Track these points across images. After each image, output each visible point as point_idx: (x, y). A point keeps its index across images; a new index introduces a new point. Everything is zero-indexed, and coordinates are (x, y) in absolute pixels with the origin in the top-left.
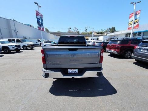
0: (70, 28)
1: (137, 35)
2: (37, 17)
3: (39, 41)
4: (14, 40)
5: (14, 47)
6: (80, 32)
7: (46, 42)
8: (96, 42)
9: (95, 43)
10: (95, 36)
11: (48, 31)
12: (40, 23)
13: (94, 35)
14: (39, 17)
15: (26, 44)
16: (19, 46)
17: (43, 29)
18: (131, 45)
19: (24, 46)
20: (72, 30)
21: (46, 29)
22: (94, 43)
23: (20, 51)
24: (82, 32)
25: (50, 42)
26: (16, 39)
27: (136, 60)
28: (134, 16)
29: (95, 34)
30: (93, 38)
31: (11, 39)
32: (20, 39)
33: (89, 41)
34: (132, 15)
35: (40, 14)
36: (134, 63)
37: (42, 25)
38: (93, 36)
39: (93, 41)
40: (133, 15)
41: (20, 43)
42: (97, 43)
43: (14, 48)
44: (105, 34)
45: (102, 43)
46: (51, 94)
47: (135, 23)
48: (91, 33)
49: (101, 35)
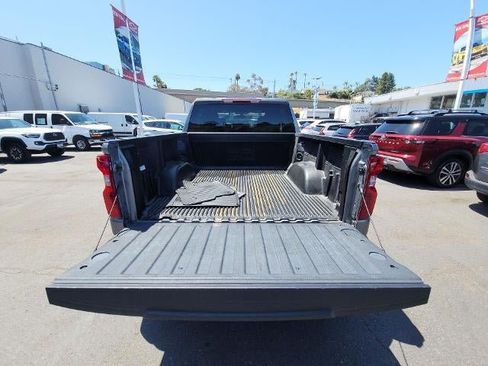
0: (238, 78)
1: (471, 103)
2: (117, 33)
3: (129, 119)
4: (45, 116)
5: (41, 139)
6: (271, 90)
7: (154, 125)
8: (327, 125)
9: (325, 131)
10: (321, 105)
11: (162, 87)
12: (129, 54)
13: (320, 102)
14: (125, 32)
15: (84, 129)
16: (60, 136)
17: (140, 76)
18: (464, 138)
19: (77, 138)
20: (242, 84)
21: (157, 79)
22: (320, 127)
23: (66, 154)
24: (277, 92)
25: (168, 125)
26: (49, 114)
27: (480, 195)
28: (469, 32)
29: (325, 98)
30: (315, 111)
31: (34, 112)
32: (63, 113)
33: (302, 123)
34: (464, 27)
35: (130, 21)
36: (473, 207)
37: (138, 63)
38: (315, 104)
39: (317, 122)
40: (466, 29)
41: (65, 127)
42: (330, 128)
43: (41, 143)
44: (358, 98)
45: (351, 128)
46: (147, 343)
47: (473, 57)
48: (310, 94)
49: (343, 100)
